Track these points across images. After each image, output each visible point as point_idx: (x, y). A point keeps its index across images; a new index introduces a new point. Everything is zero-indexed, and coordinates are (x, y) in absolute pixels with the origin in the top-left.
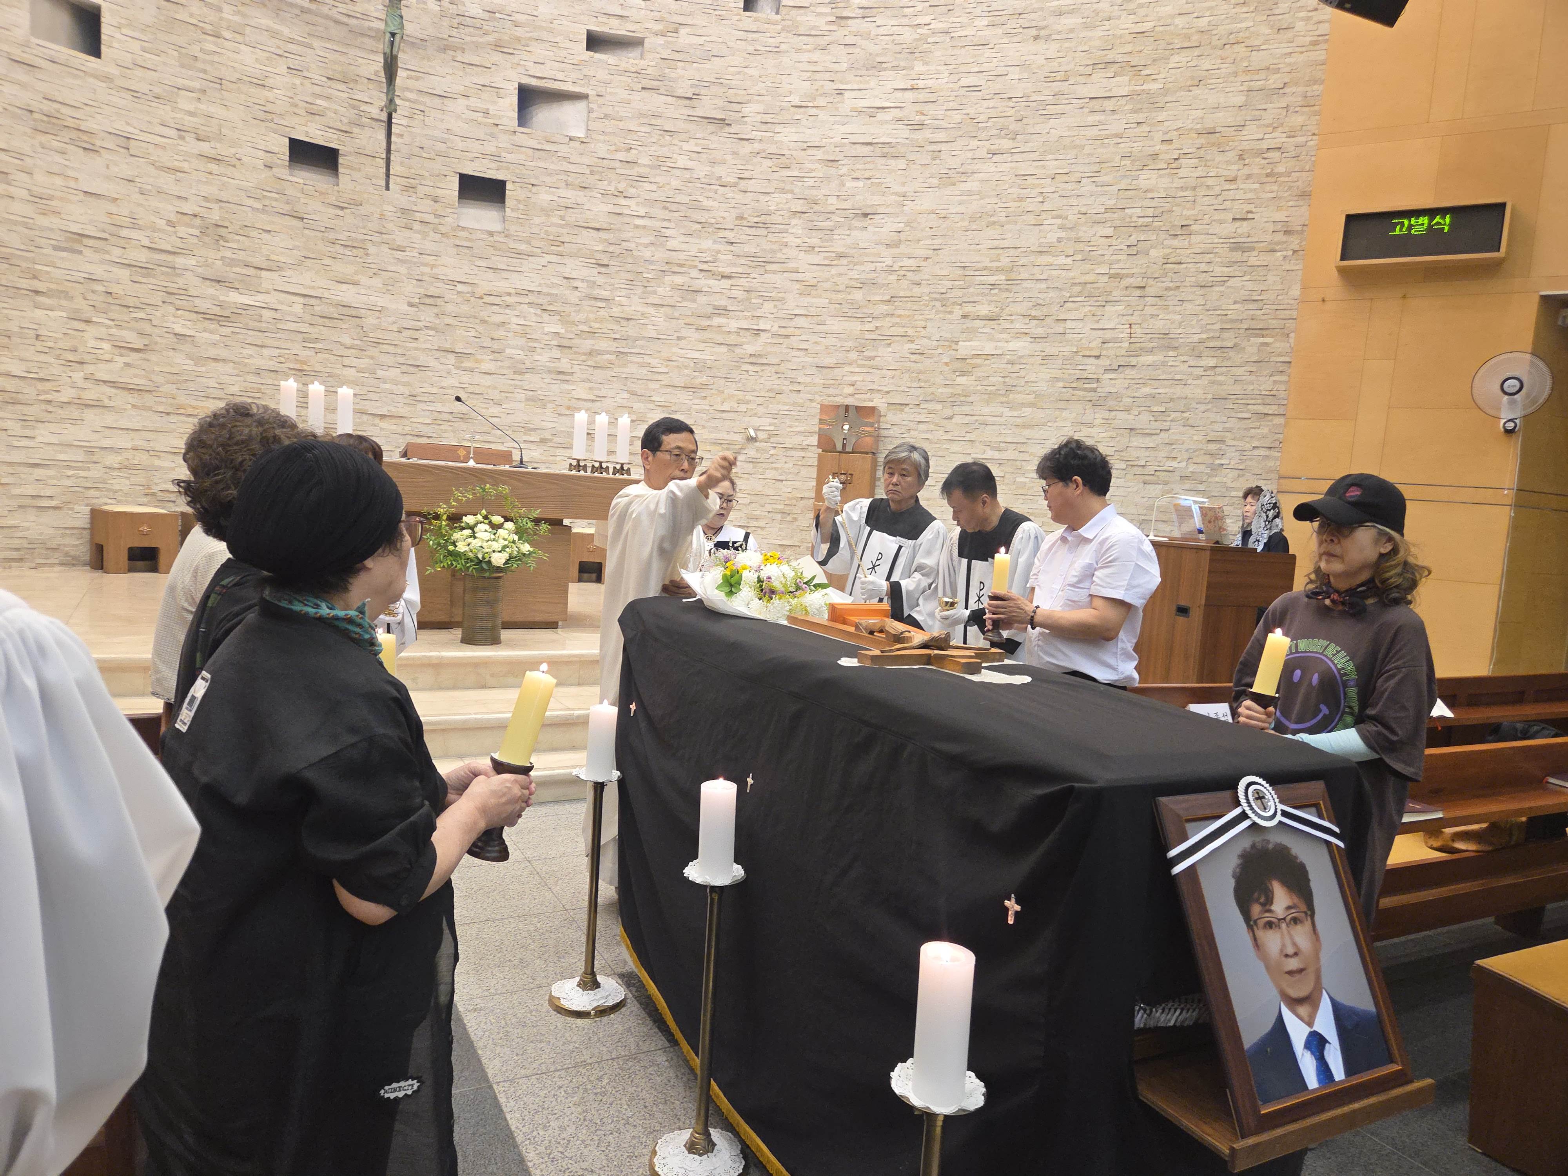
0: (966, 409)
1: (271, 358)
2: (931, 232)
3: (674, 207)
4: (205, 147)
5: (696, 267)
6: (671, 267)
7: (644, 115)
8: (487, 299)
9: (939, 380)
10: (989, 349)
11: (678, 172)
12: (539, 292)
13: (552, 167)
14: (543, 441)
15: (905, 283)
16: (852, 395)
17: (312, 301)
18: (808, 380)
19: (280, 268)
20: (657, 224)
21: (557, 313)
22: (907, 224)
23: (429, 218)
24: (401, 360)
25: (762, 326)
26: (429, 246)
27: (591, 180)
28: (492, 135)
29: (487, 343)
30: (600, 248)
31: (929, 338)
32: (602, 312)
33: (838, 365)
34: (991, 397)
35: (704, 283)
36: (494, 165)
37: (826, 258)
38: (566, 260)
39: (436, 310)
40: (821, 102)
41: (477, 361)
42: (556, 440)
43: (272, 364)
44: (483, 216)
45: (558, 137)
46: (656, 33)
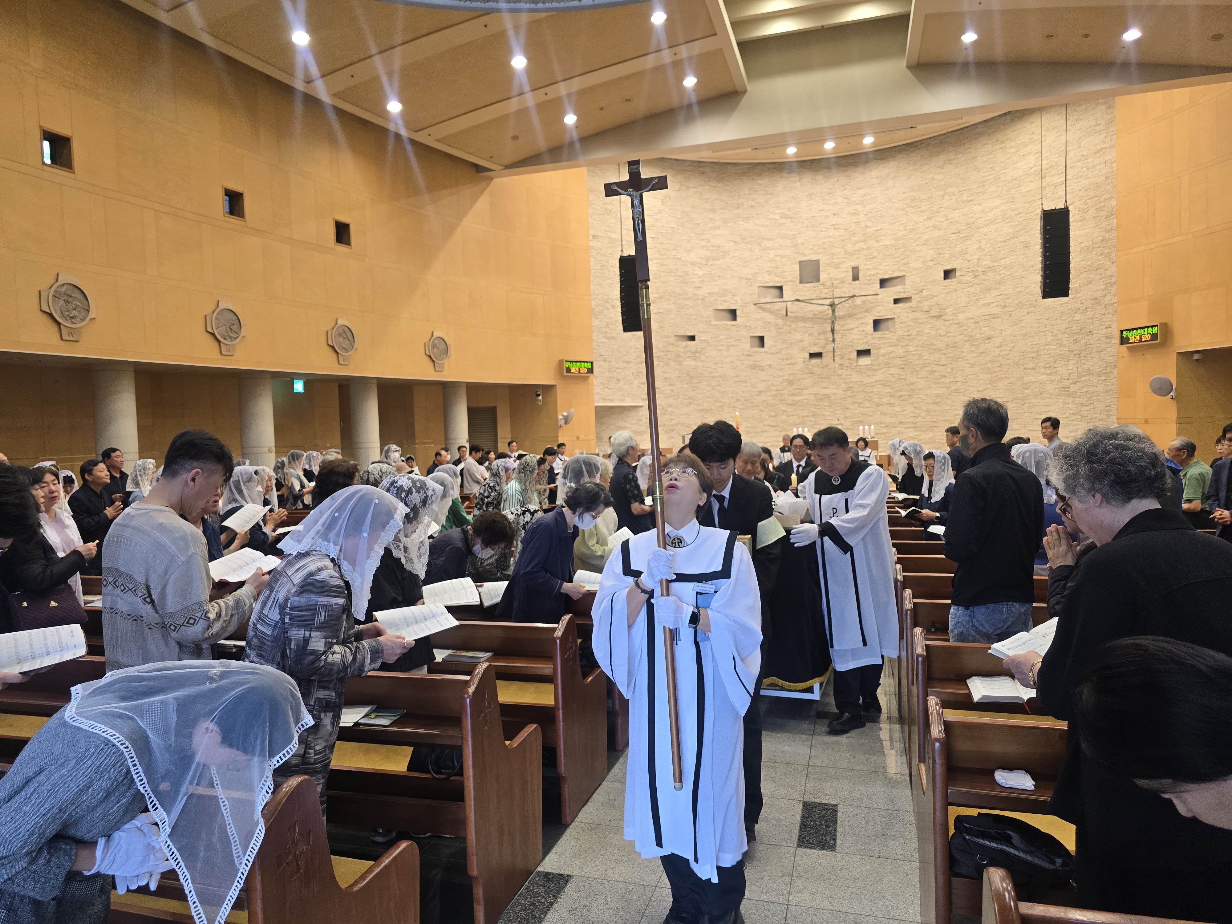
0: (1028, 401)
2: (1011, 341)
3: (924, 346)
4: (788, 362)
5: (933, 364)
6: (925, 365)
7: (913, 320)
8: (867, 385)
9: (1019, 392)
10: (1033, 379)
11: (925, 335)
13: (885, 341)
15: (1004, 360)
17: (817, 395)
19: (808, 388)
20: (919, 352)
21: (889, 385)
22: (1003, 340)
23: (848, 365)
24: (842, 407)
26: (849, 373)
27: (897, 343)
28: (866, 337)
29: (867, 398)
30: (902, 363)
31: (1014, 378)
32: (904, 383)
33: (984, 390)
34: (1036, 395)
35: (937, 368)
36: (867, 345)
37: (977, 354)
38: (891, 369)
39: (851, 391)
40: (972, 304)
41: (864, 404)
43: (807, 415)
44: (864, 361)
45: (886, 332)
46: (915, 294)
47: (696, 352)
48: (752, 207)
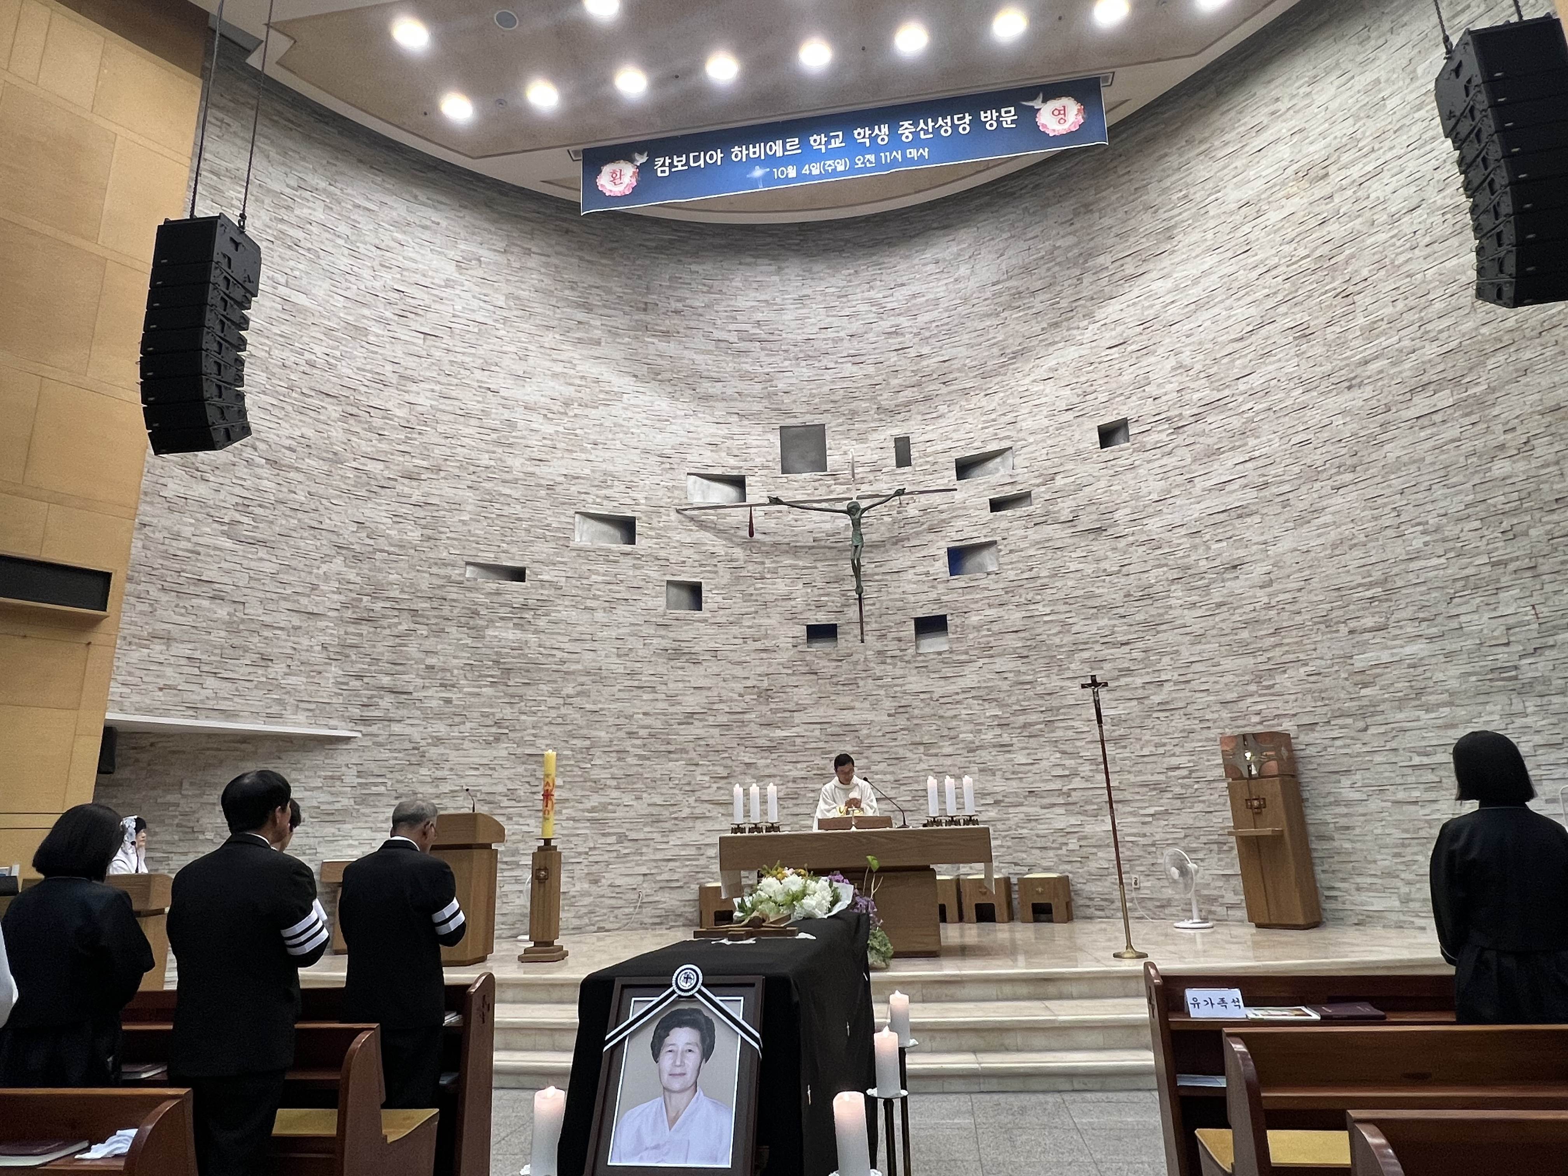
0: (1379, 719)
1: (802, 769)
2: (1298, 567)
3: (1072, 601)
4: (758, 645)
5: (1097, 642)
6: (1077, 647)
7: (1038, 543)
8: (942, 700)
9: (1343, 695)
10: (1385, 657)
11: (1071, 575)
12: (979, 688)
13: (978, 596)
14: (997, 802)
15: (1285, 615)
16: (1261, 723)
17: (826, 726)
18: (1216, 716)
19: (805, 709)
20: (1063, 616)
21: (995, 700)
22: (1274, 565)
23: (897, 653)
24: (887, 756)
25: (1164, 678)
26: (899, 672)
27: (1006, 597)
28: (933, 587)
29: (945, 732)
30: (1020, 645)
31: (1322, 658)
32: (1030, 693)
33: (1241, 699)
34: (1401, 703)
35: (1107, 652)
36: (936, 607)
37: (1207, 610)
38: (997, 660)
39: (907, 716)
41: (940, 747)
42: (1007, 800)
43: (803, 773)
44: (933, 645)
45: (979, 575)
46: (1038, 486)
47: (525, 607)
48: (676, 312)
